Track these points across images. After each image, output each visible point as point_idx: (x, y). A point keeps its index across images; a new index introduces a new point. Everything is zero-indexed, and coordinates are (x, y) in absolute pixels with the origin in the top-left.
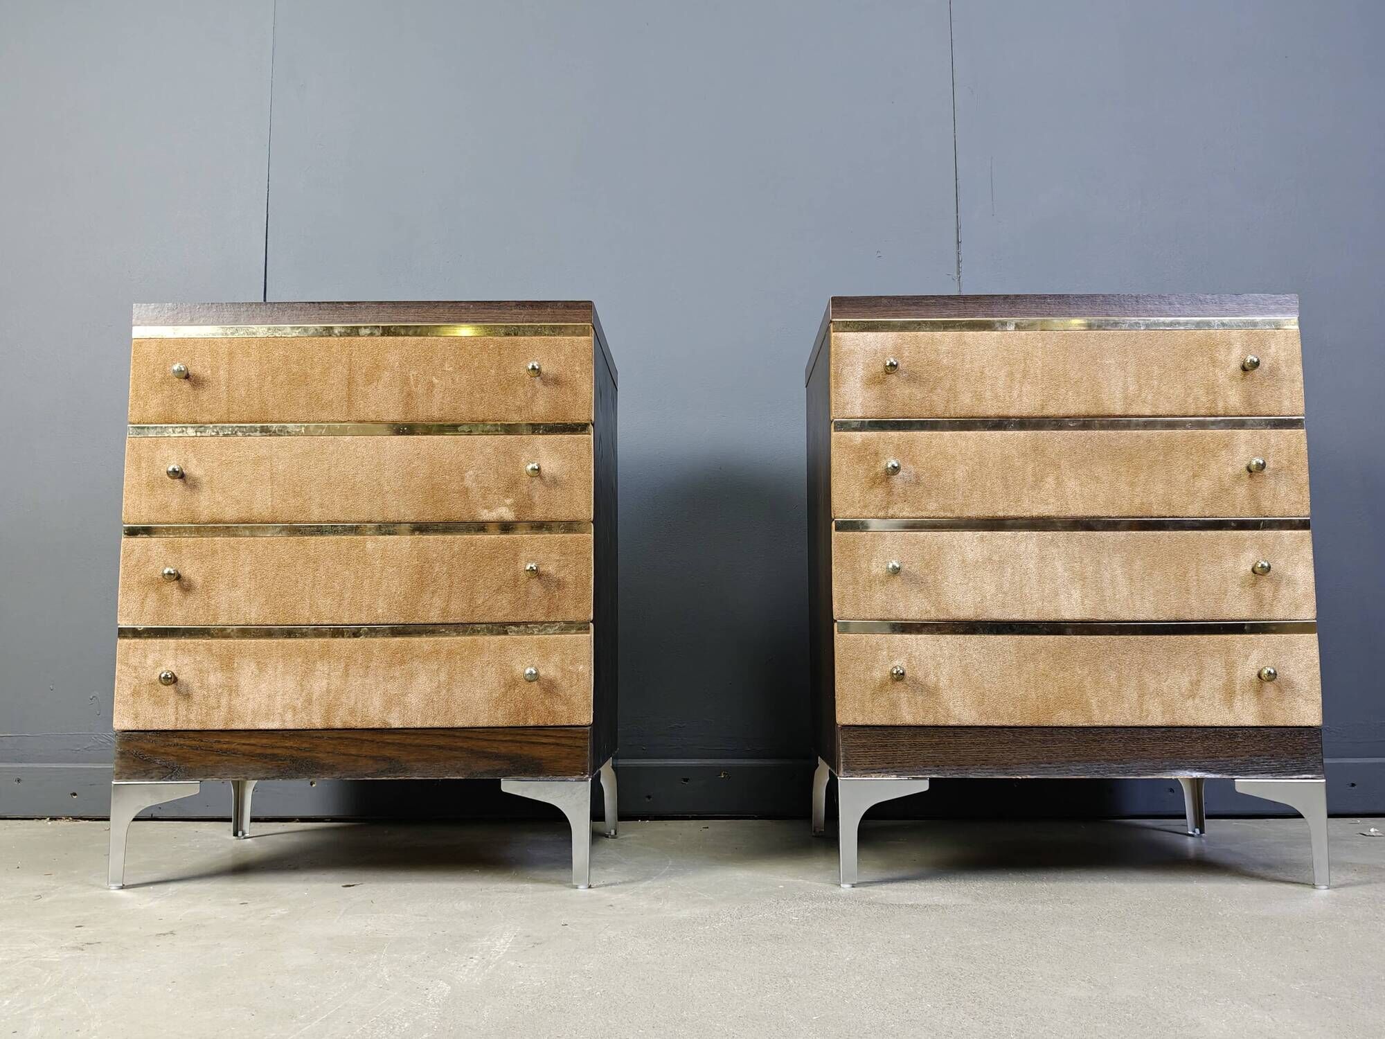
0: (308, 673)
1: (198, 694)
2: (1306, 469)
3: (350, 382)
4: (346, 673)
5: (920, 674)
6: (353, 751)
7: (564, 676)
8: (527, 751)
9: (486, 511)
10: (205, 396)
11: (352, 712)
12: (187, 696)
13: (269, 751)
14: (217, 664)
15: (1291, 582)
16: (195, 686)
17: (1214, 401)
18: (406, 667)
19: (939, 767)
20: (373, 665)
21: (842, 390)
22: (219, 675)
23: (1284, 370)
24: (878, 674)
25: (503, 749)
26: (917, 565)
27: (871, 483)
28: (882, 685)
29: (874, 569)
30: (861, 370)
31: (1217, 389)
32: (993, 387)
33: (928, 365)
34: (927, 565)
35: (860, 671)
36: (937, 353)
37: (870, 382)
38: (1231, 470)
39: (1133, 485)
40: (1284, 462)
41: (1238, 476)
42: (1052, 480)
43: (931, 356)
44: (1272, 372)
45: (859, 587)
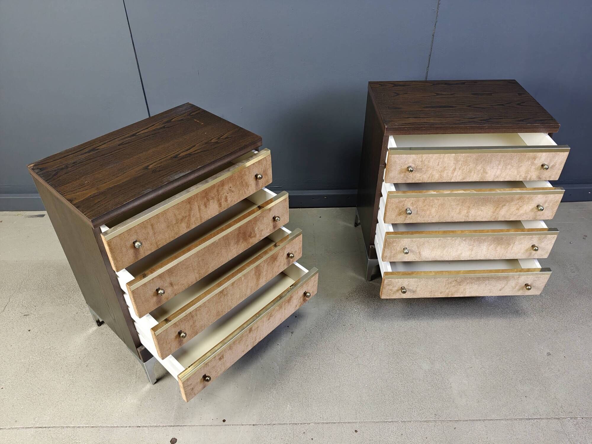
5: (411, 288)
24: (397, 288)
26: (415, 248)
27: (400, 214)
28: (398, 291)
29: (398, 249)
30: (398, 168)
31: (530, 173)
32: (447, 173)
33: (424, 166)
34: (418, 248)
35: (391, 287)
36: (429, 161)
37: (401, 172)
38: (531, 207)
39: (494, 212)
40: (551, 204)
41: (532, 209)
42: (466, 211)
43: (426, 163)
44: (553, 166)
45: (393, 254)
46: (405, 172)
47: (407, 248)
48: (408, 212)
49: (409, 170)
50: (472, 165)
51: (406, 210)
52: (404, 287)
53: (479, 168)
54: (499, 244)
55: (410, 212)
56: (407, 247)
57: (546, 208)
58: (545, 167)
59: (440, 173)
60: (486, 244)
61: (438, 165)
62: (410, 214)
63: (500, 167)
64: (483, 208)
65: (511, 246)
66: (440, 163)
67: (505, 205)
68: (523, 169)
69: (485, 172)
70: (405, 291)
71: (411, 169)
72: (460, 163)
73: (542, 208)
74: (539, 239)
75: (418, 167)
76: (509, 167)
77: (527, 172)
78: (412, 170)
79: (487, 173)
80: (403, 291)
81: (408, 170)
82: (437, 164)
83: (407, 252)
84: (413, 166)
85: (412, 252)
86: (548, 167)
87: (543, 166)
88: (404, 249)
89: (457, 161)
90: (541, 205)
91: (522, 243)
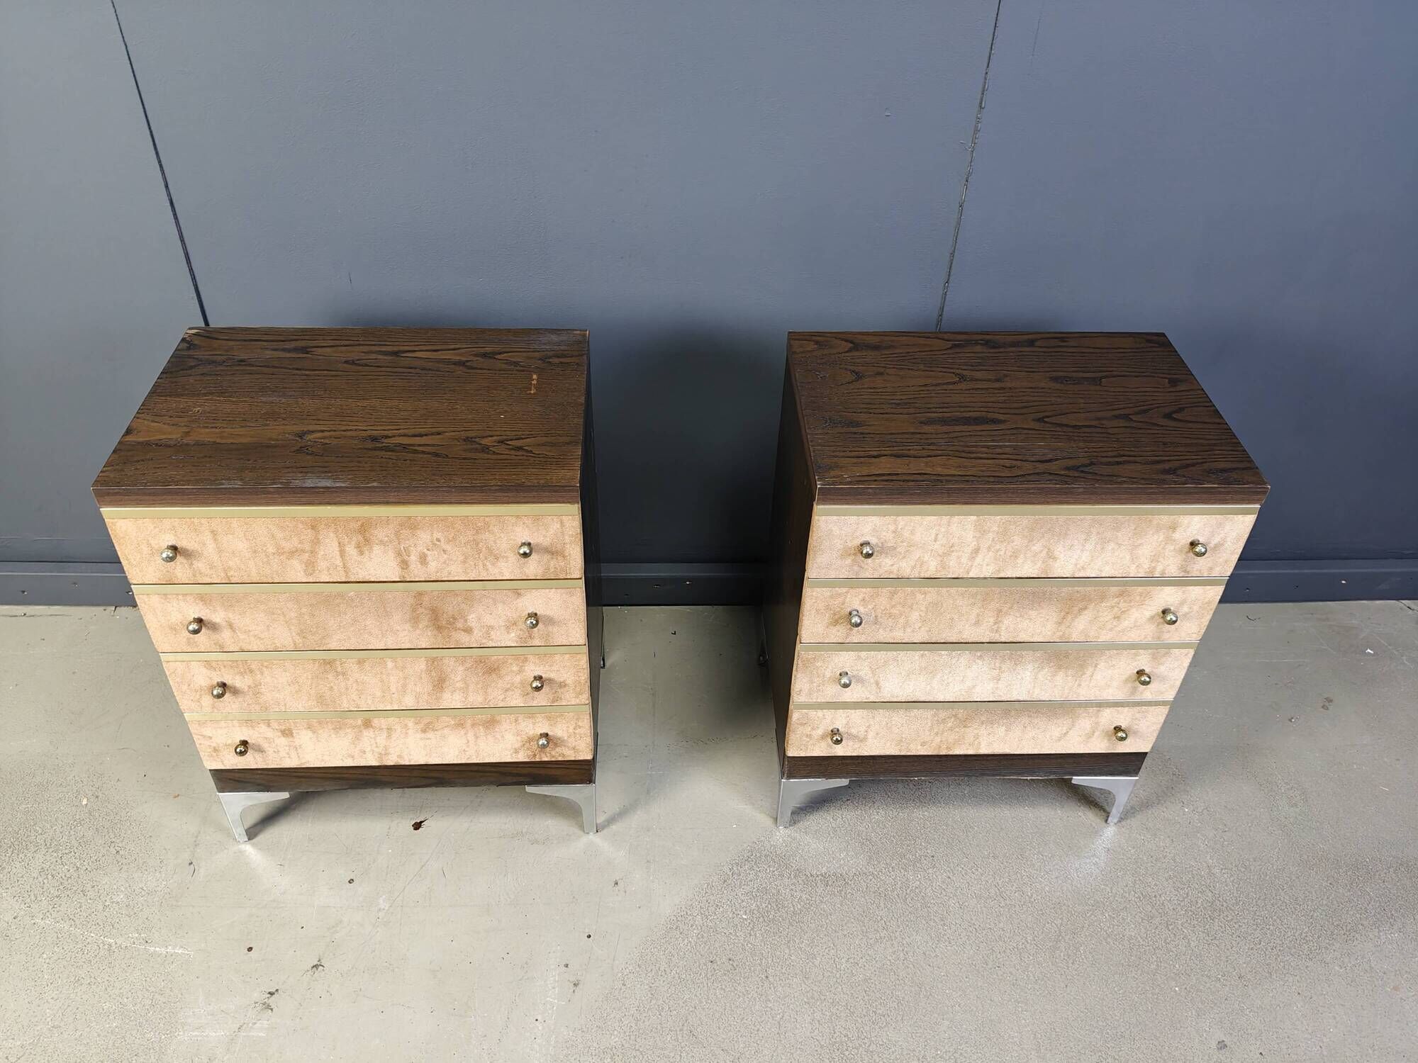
0: (357, 738)
1: (270, 751)
2: (1212, 612)
3: (342, 553)
4: (389, 736)
5: (854, 731)
6: (406, 774)
7: (569, 737)
8: (542, 772)
9: (490, 642)
10: (199, 565)
11: (399, 756)
12: (260, 750)
13: (338, 776)
14: (280, 734)
15: (1163, 679)
16: (265, 745)
17: (1154, 568)
18: (439, 733)
19: (857, 775)
20: (410, 732)
21: (819, 560)
22: (283, 739)
23: (1228, 544)
24: (820, 732)
25: (525, 771)
26: (865, 672)
27: (836, 622)
28: (823, 737)
29: (828, 674)
30: (839, 544)
31: (1161, 559)
32: (959, 557)
33: (902, 542)
34: (873, 672)
35: (808, 730)
36: (912, 532)
37: (846, 553)
38: (1148, 614)
39: (1060, 623)
40: (1196, 608)
41: (1152, 618)
42: (992, 620)
43: (906, 534)
44: (1217, 547)
45: (815, 684)
46: (855, 554)
47: (847, 674)
48: (853, 621)
49: (864, 552)
50: (1018, 541)
51: (850, 614)
52: (838, 730)
53: (1037, 547)
54: (1060, 667)
55: (859, 621)
56: (846, 670)
57: (1185, 615)
58: (1197, 550)
59: (939, 559)
60: (1030, 667)
61: (935, 540)
62: (858, 625)
63: (1089, 546)
64: (1033, 613)
65: (1089, 673)
66: (940, 536)
67: (1086, 608)
68: (1145, 551)
69: (1051, 556)
70: (839, 739)
71: (868, 550)
72: (991, 535)
73: (1174, 619)
74: (1154, 657)
75: (886, 545)
76: (1112, 545)
77: (1155, 558)
78: (870, 552)
79: (1055, 559)
80: (835, 739)
81: (862, 553)
82: (933, 536)
83: (848, 682)
84: (873, 541)
85: (860, 680)
86: (1206, 551)
87: (1193, 544)
88: (841, 675)
89: (983, 532)
90: (1172, 608)
91: (1113, 666)
